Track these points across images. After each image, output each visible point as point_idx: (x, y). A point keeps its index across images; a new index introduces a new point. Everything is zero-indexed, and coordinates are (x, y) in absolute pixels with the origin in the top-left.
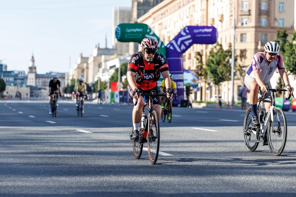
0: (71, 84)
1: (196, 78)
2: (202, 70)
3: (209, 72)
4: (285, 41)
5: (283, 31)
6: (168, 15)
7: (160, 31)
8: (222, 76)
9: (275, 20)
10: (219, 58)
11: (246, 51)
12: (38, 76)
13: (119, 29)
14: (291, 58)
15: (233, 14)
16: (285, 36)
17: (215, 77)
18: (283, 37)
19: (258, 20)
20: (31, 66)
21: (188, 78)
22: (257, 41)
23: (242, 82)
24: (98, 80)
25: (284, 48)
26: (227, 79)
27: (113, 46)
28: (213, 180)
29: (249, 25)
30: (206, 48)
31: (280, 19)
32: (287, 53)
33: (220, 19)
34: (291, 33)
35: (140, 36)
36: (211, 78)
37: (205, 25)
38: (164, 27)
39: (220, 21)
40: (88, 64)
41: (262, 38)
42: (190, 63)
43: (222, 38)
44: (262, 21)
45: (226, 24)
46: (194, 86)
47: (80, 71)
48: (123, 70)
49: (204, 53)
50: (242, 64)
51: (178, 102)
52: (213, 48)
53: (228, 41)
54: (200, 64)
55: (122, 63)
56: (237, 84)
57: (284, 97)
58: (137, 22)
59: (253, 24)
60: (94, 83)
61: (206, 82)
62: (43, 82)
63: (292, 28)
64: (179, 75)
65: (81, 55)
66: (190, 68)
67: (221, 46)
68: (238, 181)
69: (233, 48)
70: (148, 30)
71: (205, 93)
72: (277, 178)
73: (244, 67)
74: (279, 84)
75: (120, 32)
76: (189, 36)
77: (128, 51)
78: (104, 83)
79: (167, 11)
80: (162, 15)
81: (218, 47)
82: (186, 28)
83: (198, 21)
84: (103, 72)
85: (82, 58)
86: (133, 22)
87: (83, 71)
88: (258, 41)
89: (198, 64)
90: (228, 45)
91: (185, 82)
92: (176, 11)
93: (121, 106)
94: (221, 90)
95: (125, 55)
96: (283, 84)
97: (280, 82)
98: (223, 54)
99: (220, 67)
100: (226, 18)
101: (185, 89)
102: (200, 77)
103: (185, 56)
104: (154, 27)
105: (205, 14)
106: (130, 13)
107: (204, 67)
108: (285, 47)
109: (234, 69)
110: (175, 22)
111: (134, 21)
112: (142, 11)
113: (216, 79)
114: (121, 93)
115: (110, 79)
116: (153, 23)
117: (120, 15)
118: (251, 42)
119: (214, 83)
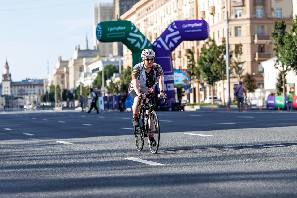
0: (51, 91)
1: (188, 79)
2: (194, 69)
3: (201, 71)
4: (283, 33)
5: (280, 22)
6: (154, 10)
7: (146, 28)
8: (217, 74)
9: (272, 10)
10: (212, 55)
11: (242, 46)
12: (13, 85)
13: (100, 28)
14: (291, 51)
15: (225, 5)
16: (283, 27)
17: (209, 76)
18: (281, 28)
19: (253, 11)
20: (5, 73)
21: (179, 78)
22: (253, 34)
23: (238, 80)
24: (80, 86)
25: (282, 40)
26: (222, 77)
27: (95, 47)
28: (207, 189)
29: (243, 17)
30: (198, 45)
31: (277, 9)
32: (287, 46)
33: (211, 12)
34: (290, 24)
35: (123, 34)
36: (204, 77)
37: (195, 19)
38: (150, 23)
39: (212, 14)
40: (68, 68)
41: (258, 30)
42: (181, 62)
43: (214, 33)
44: (258, 12)
45: (218, 17)
46: (186, 87)
47: (60, 76)
48: (107, 73)
49: (196, 50)
50: (238, 61)
51: (169, 106)
52: (205, 43)
53: (221, 36)
54: (191, 63)
55: (105, 65)
56: (233, 82)
57: (285, 94)
58: (120, 19)
59: (248, 15)
60: (75, 88)
61: (199, 82)
62: (18, 91)
63: (291, 18)
64: (169, 76)
65: (60, 58)
66: (180, 67)
67: (213, 41)
68: (233, 189)
69: (226, 43)
70: (132, 28)
71: (199, 94)
72: (277, 183)
73: (240, 64)
74: (279, 81)
75: (101, 31)
76: (178, 32)
77: (111, 52)
78: (86, 89)
79: (152, 5)
80: (147, 10)
81: (210, 43)
82: (174, 24)
83: (187, 15)
84: (85, 76)
85: (61, 62)
86: (115, 20)
87: (63, 76)
88: (255, 34)
89: (189, 63)
90: (221, 40)
91: (176, 83)
92: (162, 5)
93: (107, 113)
94: (216, 91)
95: (108, 56)
96: (283, 80)
97: (281, 78)
98: (216, 51)
99: (214, 64)
100: (218, 10)
101: (176, 91)
102: (192, 78)
103: (174, 54)
104: (139, 24)
105: (194, 7)
106: (112, 10)
107: (196, 65)
108: (284, 40)
109: (229, 66)
110: (162, 17)
111: (117, 18)
112: (125, 7)
113: (210, 78)
114: (105, 98)
115: (93, 83)
116: (138, 20)
117: (100, 13)
118: (247, 36)
119: (207, 83)
